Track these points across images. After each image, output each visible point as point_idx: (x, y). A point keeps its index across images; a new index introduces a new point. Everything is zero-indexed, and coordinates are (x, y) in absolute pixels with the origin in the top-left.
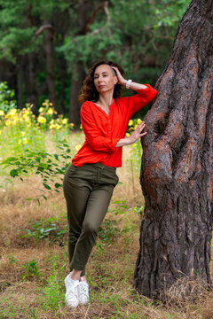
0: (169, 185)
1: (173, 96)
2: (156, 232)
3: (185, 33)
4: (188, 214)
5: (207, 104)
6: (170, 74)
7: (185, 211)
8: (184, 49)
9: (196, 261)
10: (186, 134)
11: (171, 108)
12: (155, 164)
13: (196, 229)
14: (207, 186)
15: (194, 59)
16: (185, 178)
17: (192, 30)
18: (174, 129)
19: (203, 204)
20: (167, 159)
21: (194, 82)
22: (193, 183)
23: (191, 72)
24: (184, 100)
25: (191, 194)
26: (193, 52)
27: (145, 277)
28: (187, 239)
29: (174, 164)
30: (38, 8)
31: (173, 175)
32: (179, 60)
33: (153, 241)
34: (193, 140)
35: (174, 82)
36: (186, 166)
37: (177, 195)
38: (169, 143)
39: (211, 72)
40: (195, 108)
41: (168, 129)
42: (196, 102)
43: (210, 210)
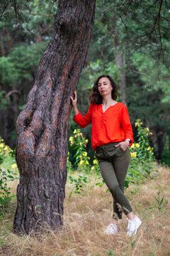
0: (32, 160)
1: (36, 102)
3: (44, 62)
4: (45, 179)
5: (58, 107)
6: (35, 88)
7: (43, 176)
8: (43, 72)
9: (52, 210)
10: (44, 126)
11: (34, 109)
12: (23, 145)
13: (51, 189)
14: (59, 161)
15: (49, 78)
16: (43, 155)
17: (48, 60)
18: (36, 123)
19: (56, 173)
20: (31, 142)
21: (49, 93)
22: (49, 158)
23: (48, 86)
24: (42, 104)
25: (48, 165)
26: (49, 74)
28: (45, 195)
29: (36, 146)
30: (7, 78)
31: (35, 152)
32: (40, 79)
33: (23, 198)
34: (48, 130)
35: (36, 93)
36: (44, 147)
37: (38, 165)
38: (32, 132)
39: (61, 86)
40: (50, 110)
41: (32, 123)
42: (51, 106)
43: (62, 177)
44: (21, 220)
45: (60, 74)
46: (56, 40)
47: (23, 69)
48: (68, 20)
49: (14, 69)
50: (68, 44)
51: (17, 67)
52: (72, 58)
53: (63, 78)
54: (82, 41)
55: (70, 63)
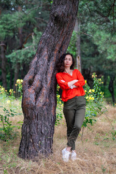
0: (33, 108)
1: (36, 69)
2: (28, 129)
3: (43, 41)
4: (42, 121)
5: (51, 73)
6: (36, 59)
7: (41, 119)
8: (42, 48)
9: (46, 143)
10: (42, 86)
11: (35, 74)
12: (27, 98)
13: (46, 128)
14: (51, 109)
15: (46, 53)
16: (41, 105)
17: (46, 40)
18: (36, 83)
19: (49, 117)
20: (33, 96)
21: (46, 63)
22: (45, 107)
23: (45, 58)
24: (41, 70)
25: (44, 112)
26: (46, 49)
27: (23, 150)
28: (42, 132)
29: (36, 99)
31: (35, 103)
32: (40, 53)
33: (27, 133)
34: (45, 88)
35: (37, 63)
36: (42, 100)
37: (37, 112)
38: (34, 89)
39: (54, 58)
40: (46, 75)
41: (34, 83)
42: (47, 72)
43: (53, 120)
44: (25, 148)
45: (53, 50)
46: (52, 27)
47: (9, 29)
48: (60, 14)
49: (3, 29)
50: (59, 30)
51: (4, 28)
52: (62, 39)
53: (55, 53)
54: (69, 28)
55: (60, 43)
